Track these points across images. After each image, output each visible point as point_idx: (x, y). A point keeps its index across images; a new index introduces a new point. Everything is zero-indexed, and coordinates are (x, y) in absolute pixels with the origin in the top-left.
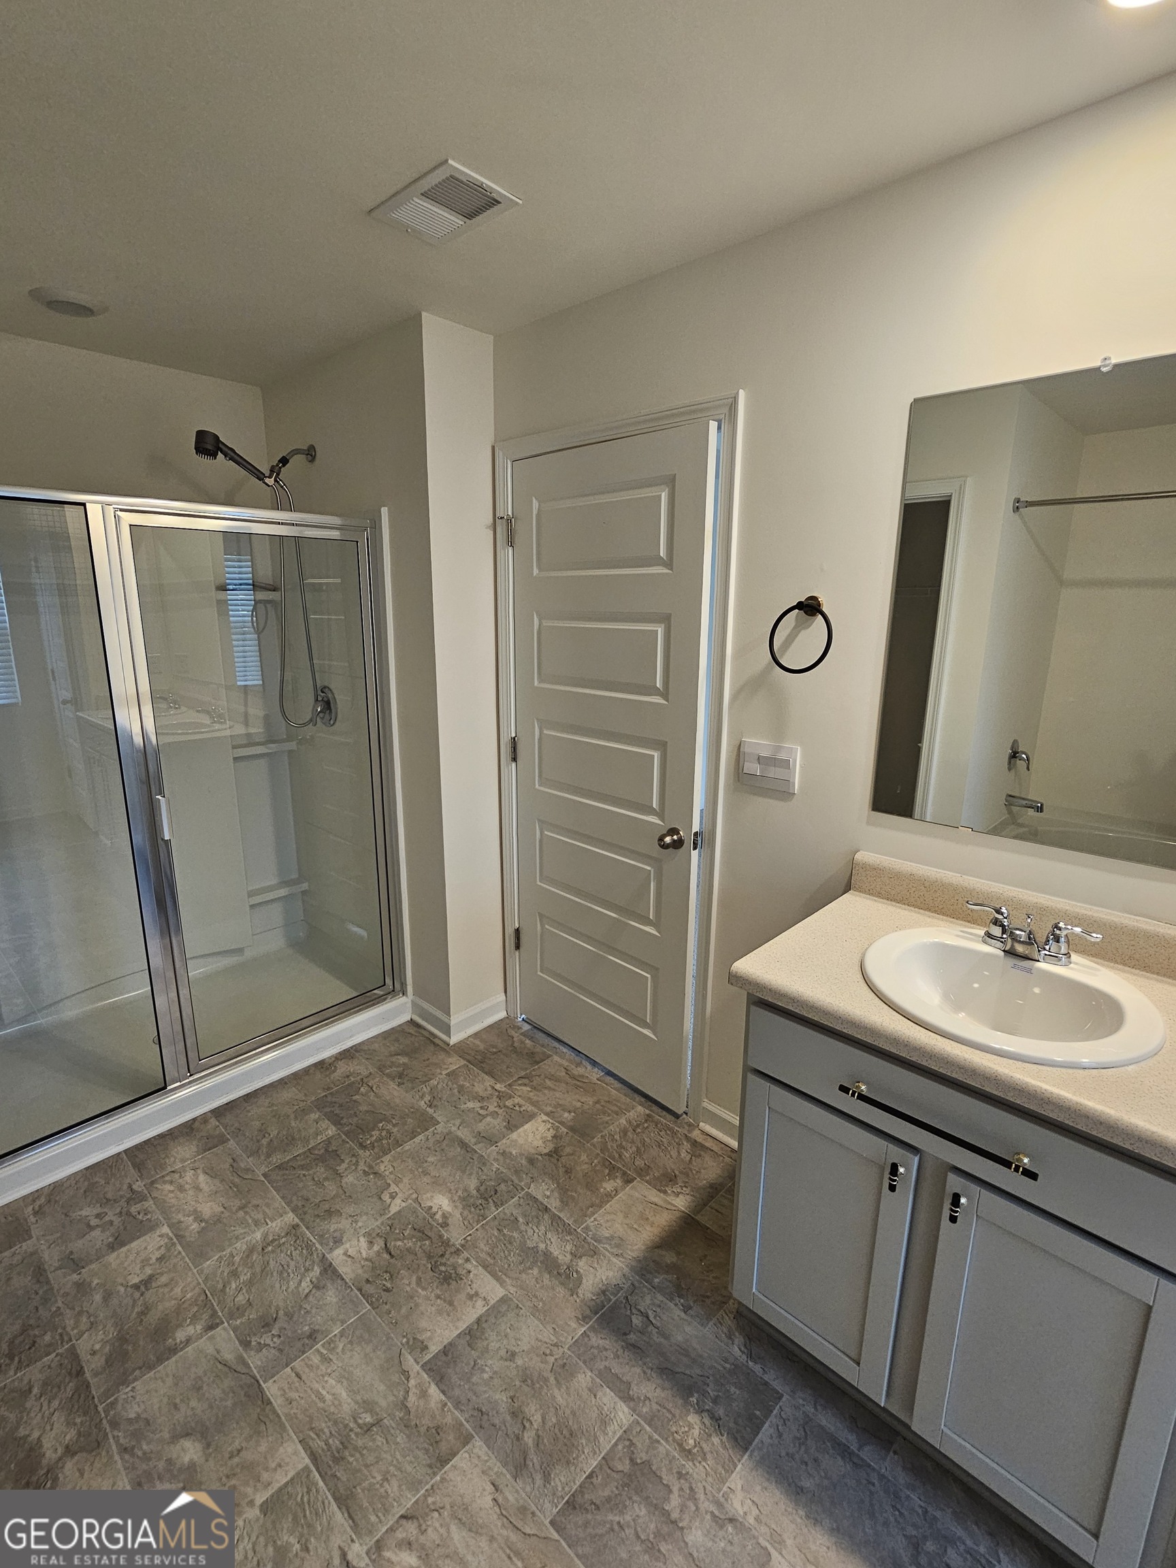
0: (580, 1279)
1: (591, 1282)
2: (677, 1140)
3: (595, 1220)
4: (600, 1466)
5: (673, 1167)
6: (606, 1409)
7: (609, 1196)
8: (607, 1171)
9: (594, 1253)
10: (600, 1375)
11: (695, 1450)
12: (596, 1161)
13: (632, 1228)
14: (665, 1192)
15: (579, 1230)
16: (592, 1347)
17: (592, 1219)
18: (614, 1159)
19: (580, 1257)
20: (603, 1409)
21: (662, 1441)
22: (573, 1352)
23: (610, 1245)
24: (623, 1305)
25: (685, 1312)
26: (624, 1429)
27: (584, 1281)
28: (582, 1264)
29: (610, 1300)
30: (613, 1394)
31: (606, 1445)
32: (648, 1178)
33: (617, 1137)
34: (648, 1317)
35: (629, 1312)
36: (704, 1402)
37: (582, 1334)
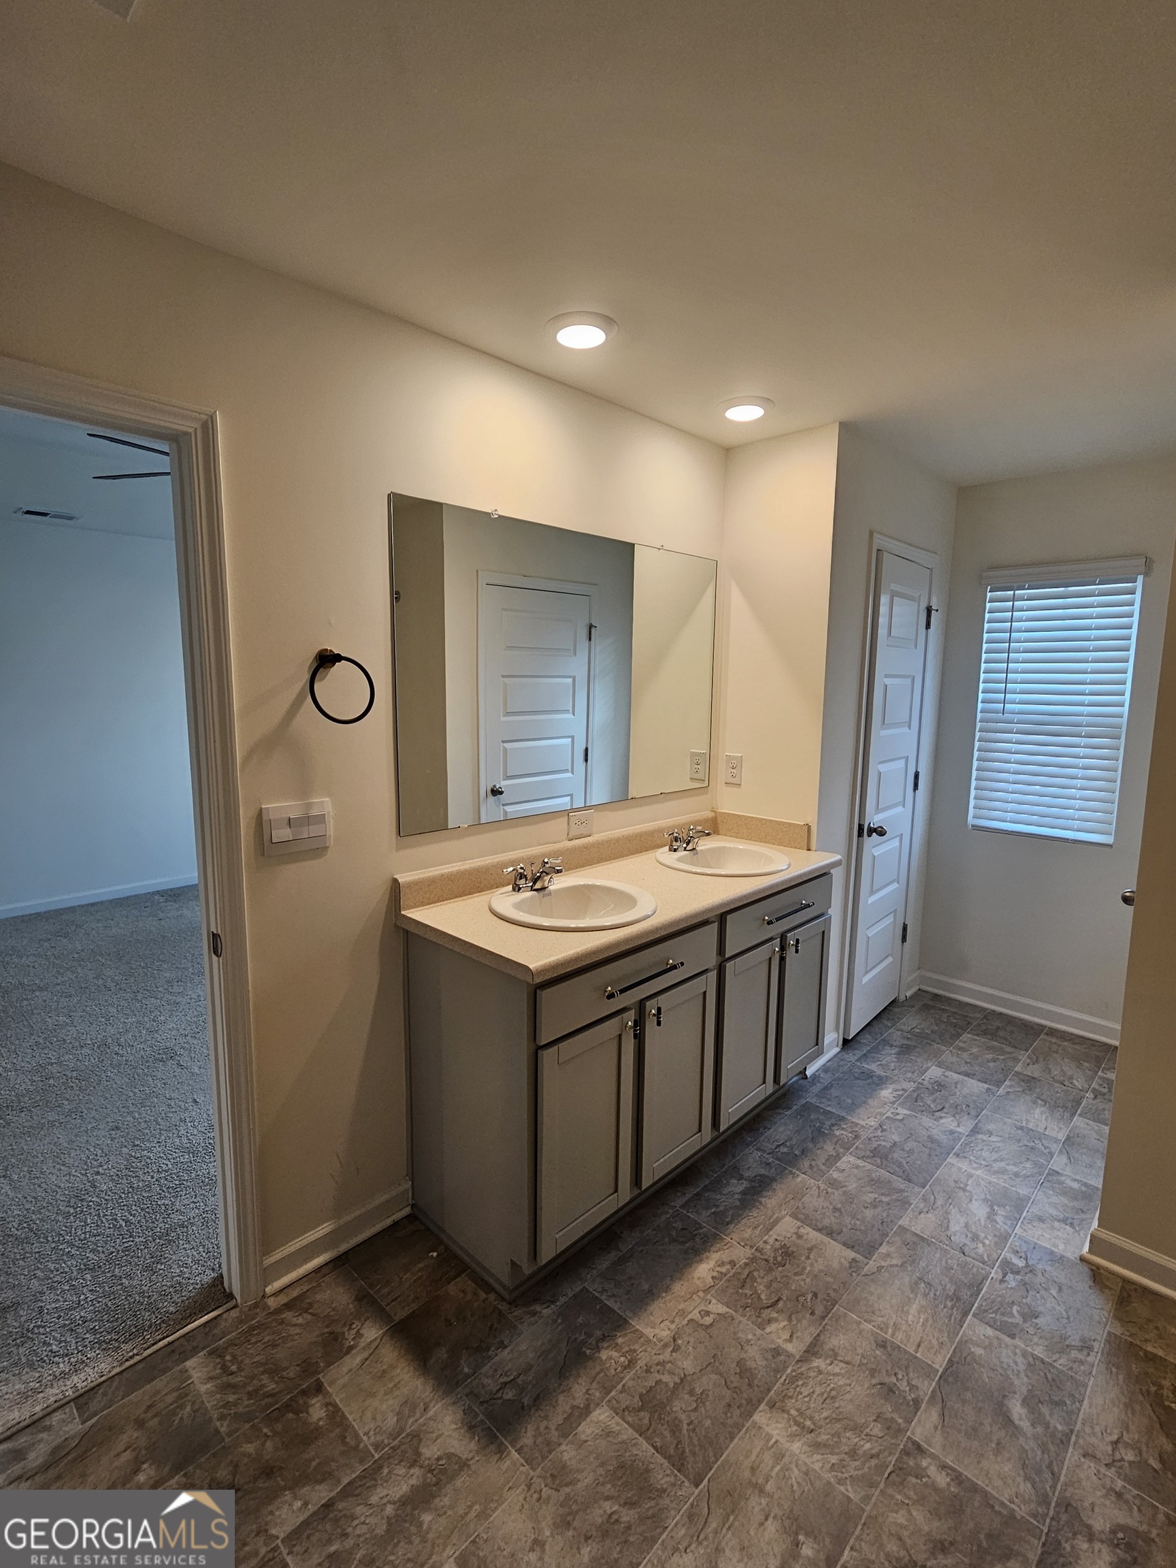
0: (449, 1456)
1: (456, 1442)
2: (274, 1324)
3: (366, 1434)
4: (647, 1439)
5: (316, 1334)
6: (597, 1431)
7: (335, 1414)
8: (291, 1415)
9: (416, 1437)
10: (565, 1436)
11: (629, 1357)
12: (265, 1430)
13: (391, 1391)
14: (351, 1348)
15: (377, 1456)
16: (535, 1442)
17: (365, 1438)
18: (272, 1405)
19: (418, 1454)
20: (597, 1434)
21: (624, 1382)
22: (539, 1464)
23: (409, 1417)
24: (491, 1408)
25: (506, 1347)
26: (614, 1415)
27: (453, 1451)
28: (430, 1452)
29: (482, 1421)
30: (583, 1423)
31: (628, 1433)
32: (322, 1365)
33: (232, 1398)
34: (506, 1383)
35: (500, 1402)
36: (590, 1344)
37: (519, 1454)
